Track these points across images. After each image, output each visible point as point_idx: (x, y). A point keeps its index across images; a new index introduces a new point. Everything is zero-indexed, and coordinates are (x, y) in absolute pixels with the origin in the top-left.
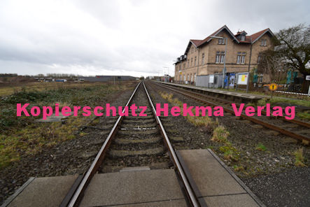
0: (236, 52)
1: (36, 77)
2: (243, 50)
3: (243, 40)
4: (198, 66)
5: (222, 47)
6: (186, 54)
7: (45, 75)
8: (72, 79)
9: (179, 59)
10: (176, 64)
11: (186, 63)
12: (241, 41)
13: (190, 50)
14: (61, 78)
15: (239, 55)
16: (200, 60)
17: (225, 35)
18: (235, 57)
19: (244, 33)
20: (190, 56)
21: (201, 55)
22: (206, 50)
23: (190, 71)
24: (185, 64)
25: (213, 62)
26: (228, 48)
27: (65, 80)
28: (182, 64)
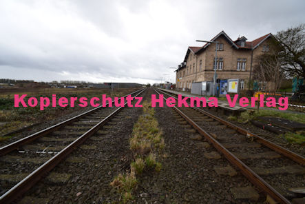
0: (235, 59)
1: (50, 83)
2: (243, 56)
3: (243, 45)
4: (196, 73)
5: (220, 53)
6: (185, 61)
7: (59, 82)
8: (82, 86)
9: (180, 66)
10: (177, 71)
11: (186, 70)
12: (241, 47)
13: (189, 57)
14: (73, 84)
15: (239, 61)
16: (198, 67)
17: (223, 41)
18: (235, 63)
19: (244, 39)
20: (189, 63)
21: (199, 61)
22: (203, 57)
23: (188, 78)
24: (184, 72)
25: (211, 68)
26: (227, 54)
27: (76, 87)
28: (182, 71)
